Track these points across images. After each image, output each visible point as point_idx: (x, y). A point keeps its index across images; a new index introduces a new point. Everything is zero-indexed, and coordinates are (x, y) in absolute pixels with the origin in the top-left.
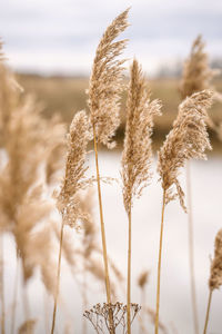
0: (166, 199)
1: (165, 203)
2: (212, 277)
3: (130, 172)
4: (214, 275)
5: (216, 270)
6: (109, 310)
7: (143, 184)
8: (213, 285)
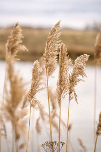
0: (70, 98)
1: (70, 100)
2: (98, 130)
3: (60, 89)
4: (98, 129)
5: (99, 128)
6: (51, 144)
7: (65, 93)
8: (98, 134)
